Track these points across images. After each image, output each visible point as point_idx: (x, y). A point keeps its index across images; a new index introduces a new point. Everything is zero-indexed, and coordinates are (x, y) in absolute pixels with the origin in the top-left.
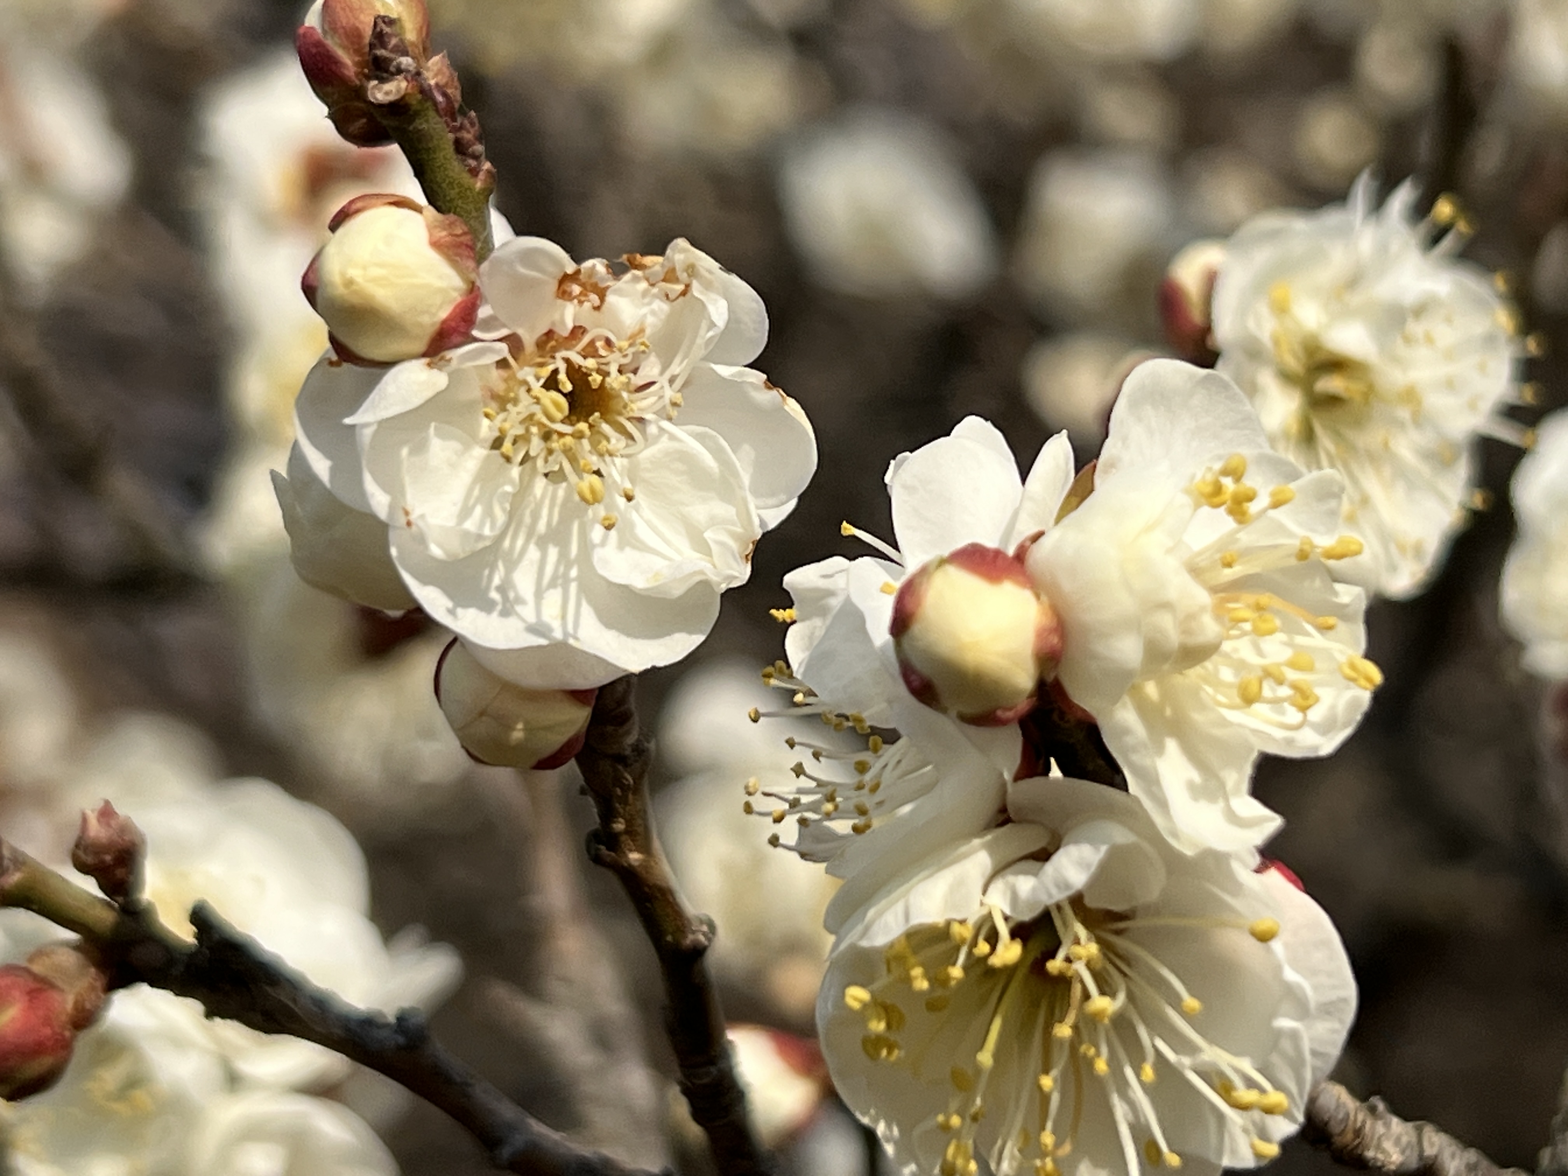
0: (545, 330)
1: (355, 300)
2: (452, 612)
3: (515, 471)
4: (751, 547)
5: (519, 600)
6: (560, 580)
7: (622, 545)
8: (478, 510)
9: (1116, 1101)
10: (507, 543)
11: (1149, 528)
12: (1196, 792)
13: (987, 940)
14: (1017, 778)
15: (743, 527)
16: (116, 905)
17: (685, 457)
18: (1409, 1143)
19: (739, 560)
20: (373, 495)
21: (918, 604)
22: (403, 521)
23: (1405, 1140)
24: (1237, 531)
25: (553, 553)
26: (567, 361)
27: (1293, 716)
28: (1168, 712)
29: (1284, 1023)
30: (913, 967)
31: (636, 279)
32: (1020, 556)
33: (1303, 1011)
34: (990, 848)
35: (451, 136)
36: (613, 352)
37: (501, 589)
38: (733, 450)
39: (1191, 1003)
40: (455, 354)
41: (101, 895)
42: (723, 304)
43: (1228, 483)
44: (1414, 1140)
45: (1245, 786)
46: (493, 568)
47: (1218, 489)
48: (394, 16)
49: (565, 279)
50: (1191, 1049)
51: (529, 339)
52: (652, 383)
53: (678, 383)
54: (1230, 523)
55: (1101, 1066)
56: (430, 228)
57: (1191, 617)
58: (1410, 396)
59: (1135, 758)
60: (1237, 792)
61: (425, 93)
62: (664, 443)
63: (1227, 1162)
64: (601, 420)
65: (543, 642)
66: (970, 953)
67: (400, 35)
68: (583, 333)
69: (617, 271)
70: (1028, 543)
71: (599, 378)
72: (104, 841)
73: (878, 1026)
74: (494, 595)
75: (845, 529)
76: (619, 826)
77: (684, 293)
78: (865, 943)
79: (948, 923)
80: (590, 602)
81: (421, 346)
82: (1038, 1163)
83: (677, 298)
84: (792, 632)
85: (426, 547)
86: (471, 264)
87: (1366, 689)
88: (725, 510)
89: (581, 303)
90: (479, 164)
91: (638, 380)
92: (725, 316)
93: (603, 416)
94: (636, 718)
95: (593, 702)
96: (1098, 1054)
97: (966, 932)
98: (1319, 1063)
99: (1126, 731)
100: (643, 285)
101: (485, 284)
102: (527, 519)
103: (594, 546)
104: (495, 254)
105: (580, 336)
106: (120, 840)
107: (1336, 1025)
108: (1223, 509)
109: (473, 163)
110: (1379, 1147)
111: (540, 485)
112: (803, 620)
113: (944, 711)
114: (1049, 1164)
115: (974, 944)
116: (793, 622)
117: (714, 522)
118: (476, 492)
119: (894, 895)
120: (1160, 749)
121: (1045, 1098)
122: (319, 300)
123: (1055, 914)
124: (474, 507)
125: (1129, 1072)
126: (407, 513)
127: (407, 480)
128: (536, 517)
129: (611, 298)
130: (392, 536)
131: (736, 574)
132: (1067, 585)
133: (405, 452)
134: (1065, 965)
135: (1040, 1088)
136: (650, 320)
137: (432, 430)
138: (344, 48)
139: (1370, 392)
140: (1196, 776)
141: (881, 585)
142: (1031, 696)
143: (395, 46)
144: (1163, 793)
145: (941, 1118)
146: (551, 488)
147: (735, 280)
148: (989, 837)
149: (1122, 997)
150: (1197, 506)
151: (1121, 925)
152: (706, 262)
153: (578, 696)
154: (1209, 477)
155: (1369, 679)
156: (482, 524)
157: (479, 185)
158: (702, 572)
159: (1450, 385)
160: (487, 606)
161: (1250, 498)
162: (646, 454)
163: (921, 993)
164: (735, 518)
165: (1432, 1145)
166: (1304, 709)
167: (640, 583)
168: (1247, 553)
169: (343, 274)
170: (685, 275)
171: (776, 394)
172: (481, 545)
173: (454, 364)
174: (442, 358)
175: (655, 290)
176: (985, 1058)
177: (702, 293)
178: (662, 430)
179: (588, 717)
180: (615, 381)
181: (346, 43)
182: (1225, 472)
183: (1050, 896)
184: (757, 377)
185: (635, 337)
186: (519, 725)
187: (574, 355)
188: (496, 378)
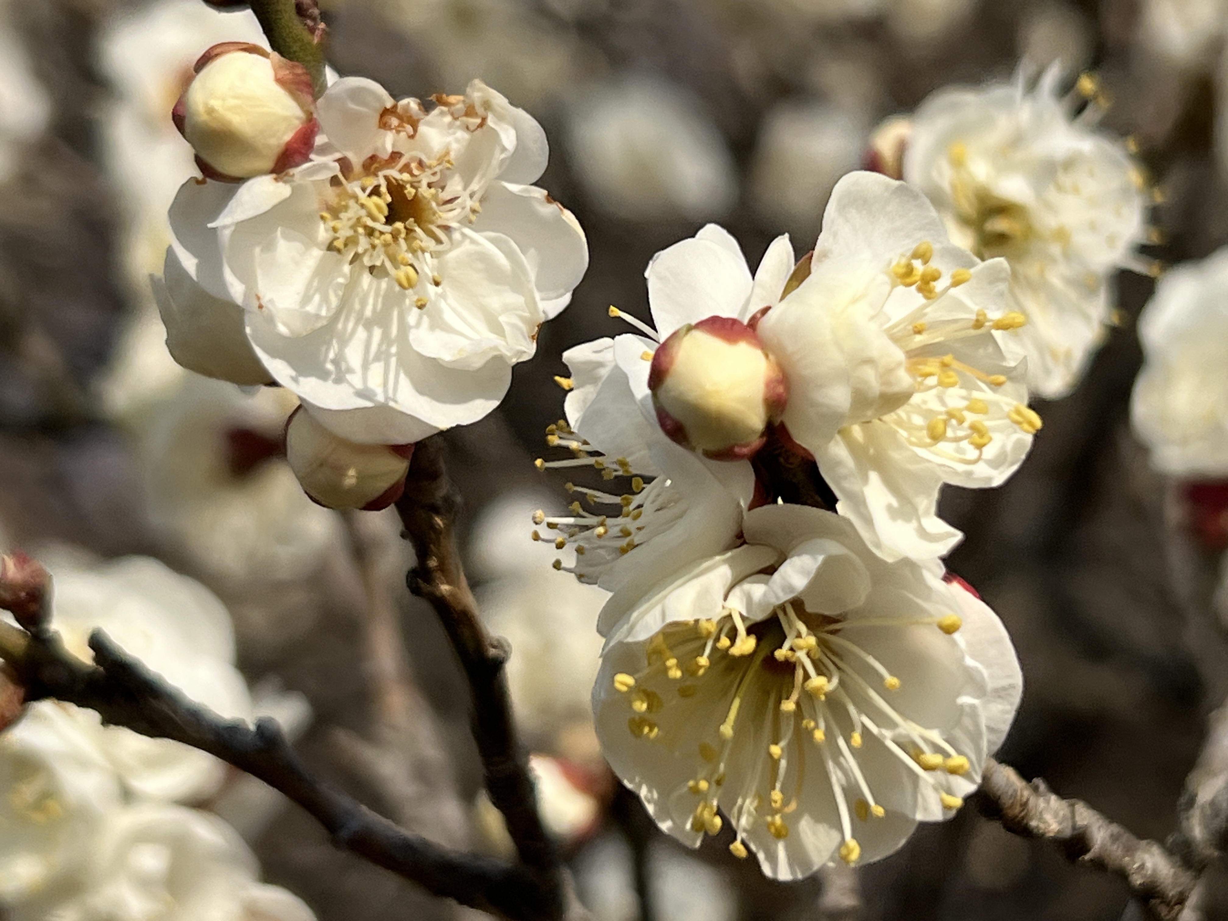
0: (370, 155)
1: (214, 125)
2: (295, 380)
3: (346, 268)
4: (536, 329)
5: (350, 370)
6: (382, 356)
7: (433, 327)
8: (317, 298)
9: (831, 765)
10: (340, 326)
11: (855, 301)
12: (894, 513)
13: (728, 636)
14: (751, 508)
15: (530, 313)
16: (29, 633)
17: (483, 258)
18: (1064, 816)
19: (527, 338)
20: (232, 284)
21: (671, 363)
22: (256, 304)
23: (1061, 813)
24: (925, 307)
25: (377, 333)
26: (386, 178)
27: (972, 453)
28: (872, 451)
29: (965, 700)
30: (668, 659)
31: (442, 113)
32: (753, 322)
33: (980, 690)
34: (731, 562)
35: (294, 2)
36: (424, 171)
37: (336, 362)
38: (522, 252)
39: (891, 680)
40: (295, 171)
41: (17, 625)
42: (512, 133)
43: (917, 264)
44: (1069, 815)
45: (933, 509)
46: (329, 344)
47: (909, 271)
49: (386, 112)
50: (891, 724)
51: (356, 160)
52: (456, 198)
53: (477, 196)
54: (920, 299)
55: (819, 735)
56: (276, 69)
57: (890, 371)
58: (1061, 235)
59: (846, 484)
60: (927, 513)
62: (467, 246)
63: (920, 817)
64: (416, 224)
65: (369, 404)
66: (714, 649)
68: (400, 158)
69: (427, 107)
70: (759, 315)
71: (413, 191)
72: (20, 581)
73: (641, 706)
74: (329, 366)
75: (612, 311)
76: (433, 563)
77: (481, 125)
78: (630, 640)
79: (697, 621)
80: (408, 374)
81: (269, 164)
82: (769, 819)
83: (476, 129)
84: (570, 397)
85: (275, 326)
86: (309, 99)
87: (1028, 432)
88: (516, 299)
89: (398, 132)
90: (316, 23)
91: (445, 195)
92: (514, 142)
93: (418, 222)
94: (445, 477)
95: (410, 457)
96: (817, 727)
97: (712, 628)
98: (993, 737)
99: (839, 463)
100: (448, 119)
101: (320, 116)
102: (357, 306)
103: (411, 327)
104: (327, 92)
105: (398, 159)
106: (32, 581)
107: (1008, 707)
108: (913, 288)
109: (310, 22)
110: (1041, 819)
111: (366, 279)
112: (578, 388)
113: (692, 449)
114: (778, 819)
115: (717, 639)
116: (571, 390)
117: (507, 309)
118: (315, 284)
119: (653, 601)
120: (865, 479)
121: (775, 763)
122: (188, 130)
123: (781, 616)
124: (314, 295)
125: (841, 742)
126: (258, 298)
127: (259, 272)
128: (364, 303)
129: (423, 129)
130: (247, 319)
131: (526, 350)
132: (790, 347)
133: (257, 250)
134: (790, 653)
135: (770, 755)
136: (455, 146)
137: (279, 233)
139: (1030, 232)
140: (895, 503)
141: (641, 354)
142: (763, 435)
144: (869, 512)
145: (691, 783)
146: (375, 282)
147: (521, 113)
148: (729, 554)
149: (835, 681)
150: (894, 286)
151: (834, 626)
152: (499, 100)
153: (398, 450)
154: (904, 261)
155: (1031, 423)
156: (320, 306)
157: (316, 40)
158: (496, 348)
159: (1093, 227)
160: (323, 375)
161: (935, 279)
162: (452, 256)
163: (675, 680)
164: (524, 306)
165: (1083, 819)
166: (980, 447)
167: (447, 356)
168: (934, 326)
169: (206, 105)
170: (483, 109)
171: (555, 208)
172: (319, 325)
173: (297, 178)
174: (286, 175)
175: (458, 123)
176: (727, 729)
177: (495, 123)
178: (464, 235)
179: (406, 468)
180: (425, 192)
182: (916, 255)
183: (778, 598)
184: (540, 193)
185: (443, 157)
186: (352, 472)
187: (393, 173)
188: (330, 193)
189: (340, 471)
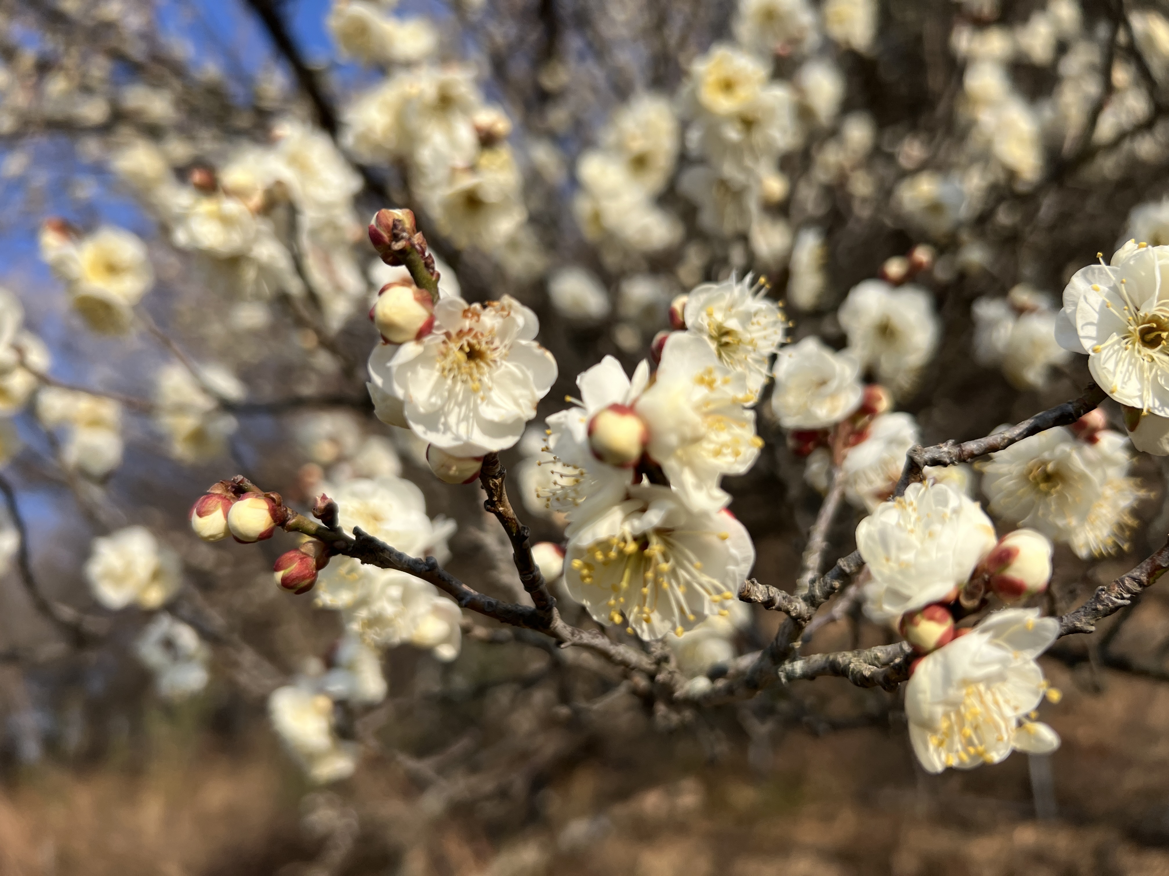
0: (459, 330)
1: (387, 321)
2: (425, 433)
3: (449, 381)
4: (536, 404)
5: (450, 427)
6: (466, 418)
7: (489, 405)
8: (436, 396)
10: (446, 408)
11: (679, 395)
13: (624, 542)
14: (631, 483)
15: (531, 398)
16: (329, 528)
17: (511, 374)
18: (765, 592)
19: (531, 409)
20: (398, 391)
21: (596, 426)
22: (408, 399)
24: (710, 393)
25: (464, 409)
26: (467, 340)
27: (732, 459)
28: (686, 459)
29: (729, 567)
30: (597, 553)
31: (491, 311)
32: (632, 406)
33: (735, 562)
34: (623, 509)
35: (423, 261)
36: (483, 337)
37: (444, 424)
38: (527, 370)
39: (698, 564)
40: (426, 339)
41: (323, 525)
42: (522, 318)
43: (706, 377)
44: (767, 592)
45: (717, 485)
46: (441, 416)
47: (703, 379)
48: (400, 218)
49: (465, 311)
50: (696, 578)
51: (453, 332)
52: (498, 348)
53: (508, 347)
54: (708, 390)
55: (665, 584)
56: (415, 294)
57: (695, 425)
58: (752, 342)
60: (714, 487)
61: (413, 246)
62: (503, 369)
64: (480, 362)
65: (460, 443)
66: (617, 548)
67: (403, 224)
68: (472, 331)
69: (484, 307)
70: (634, 401)
71: (479, 346)
72: (323, 507)
73: (585, 572)
74: (441, 426)
75: (568, 398)
76: (495, 499)
77: (508, 315)
79: (609, 538)
80: (477, 426)
81: (413, 334)
83: (506, 317)
84: (550, 437)
85: (418, 409)
86: (431, 306)
88: (525, 392)
89: (471, 319)
90: (434, 271)
91: (494, 346)
92: (523, 323)
93: (481, 360)
94: (499, 463)
95: (482, 462)
96: (664, 581)
97: (615, 541)
100: (493, 313)
101: (436, 314)
102: (455, 397)
103: (479, 406)
106: (329, 507)
107: (747, 565)
108: (705, 385)
109: (432, 271)
110: (756, 595)
111: (459, 385)
112: (554, 433)
113: (606, 463)
114: (645, 615)
115: (619, 544)
116: (551, 434)
117: (522, 396)
118: (435, 389)
120: (683, 472)
121: (645, 595)
122: (376, 322)
123: (647, 534)
124: (434, 394)
125: (675, 585)
126: (410, 396)
127: (410, 383)
128: (458, 396)
129: (482, 317)
130: (405, 407)
131: (531, 414)
132: (650, 416)
133: (409, 374)
134: (651, 552)
135: (643, 592)
136: (497, 325)
137: (419, 366)
138: (384, 231)
139: (739, 341)
140: (697, 481)
141: (581, 418)
142: (637, 457)
143: (401, 229)
144: (685, 488)
146: (463, 386)
147: (527, 309)
148: (622, 505)
149: (672, 562)
150: (696, 385)
151: (669, 533)
152: (516, 303)
153: (477, 459)
154: (700, 375)
155: (758, 443)
156: (437, 400)
157: (434, 278)
158: (518, 414)
159: (765, 338)
160: (438, 430)
161: (715, 382)
162: (496, 374)
163: (600, 561)
164: (529, 395)
165: (773, 593)
166: (735, 456)
167: (496, 418)
168: (714, 401)
170: (508, 308)
171: (543, 350)
172: (436, 408)
173: (427, 342)
174: (421, 341)
175: (498, 315)
176: (624, 584)
177: (514, 314)
178: (502, 364)
179: (481, 465)
180: (484, 346)
181: (385, 229)
182: (705, 373)
183: (646, 527)
184: (535, 344)
185: (491, 331)
186: (454, 468)
187: (469, 338)
188: (442, 347)
189: (449, 468)
